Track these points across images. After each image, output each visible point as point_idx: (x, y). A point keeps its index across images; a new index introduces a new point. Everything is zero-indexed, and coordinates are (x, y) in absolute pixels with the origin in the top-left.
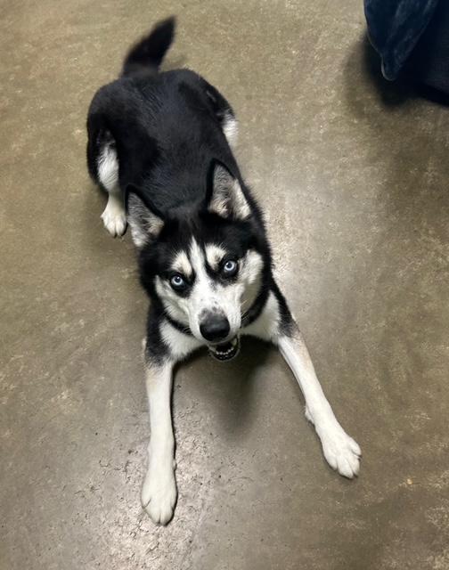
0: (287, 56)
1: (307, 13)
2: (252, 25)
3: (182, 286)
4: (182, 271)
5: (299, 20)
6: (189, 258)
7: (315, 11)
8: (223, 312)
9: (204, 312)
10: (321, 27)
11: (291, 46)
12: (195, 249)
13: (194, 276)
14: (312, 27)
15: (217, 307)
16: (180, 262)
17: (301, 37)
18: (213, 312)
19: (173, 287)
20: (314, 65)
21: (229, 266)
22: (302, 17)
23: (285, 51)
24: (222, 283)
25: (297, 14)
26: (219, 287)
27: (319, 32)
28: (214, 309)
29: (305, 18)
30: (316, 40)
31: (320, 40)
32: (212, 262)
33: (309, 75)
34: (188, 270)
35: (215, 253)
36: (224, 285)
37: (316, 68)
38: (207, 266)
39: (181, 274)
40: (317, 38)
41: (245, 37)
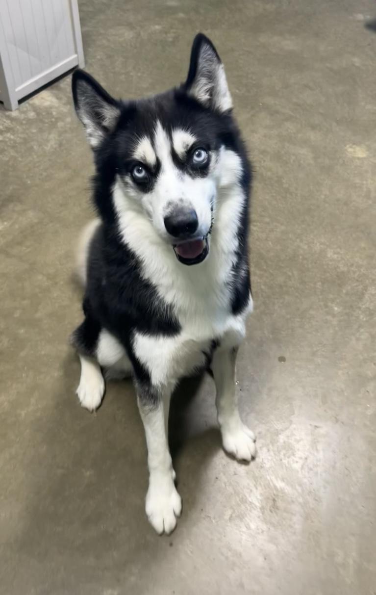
0: (328, 313)
1: (352, 265)
2: (290, 274)
3: (144, 178)
4: (145, 160)
5: (343, 272)
6: (153, 144)
7: (360, 263)
8: (191, 204)
9: (170, 204)
10: (367, 281)
11: (333, 301)
12: (160, 133)
13: (158, 165)
14: (357, 280)
15: (184, 198)
16: (143, 150)
17: (344, 291)
18: (180, 203)
19: (135, 179)
20: (360, 326)
21: (199, 155)
22: (345, 269)
23: (326, 306)
24: (190, 175)
25: (341, 266)
26: (187, 178)
27: (365, 289)
28: (181, 200)
29: (349, 272)
30: (361, 297)
31: (367, 296)
32: (180, 149)
33: (353, 338)
34: (151, 159)
35: (183, 139)
36: (193, 176)
37: (362, 330)
38: (174, 155)
39: (143, 165)
40: (363, 294)
41: (281, 287)
